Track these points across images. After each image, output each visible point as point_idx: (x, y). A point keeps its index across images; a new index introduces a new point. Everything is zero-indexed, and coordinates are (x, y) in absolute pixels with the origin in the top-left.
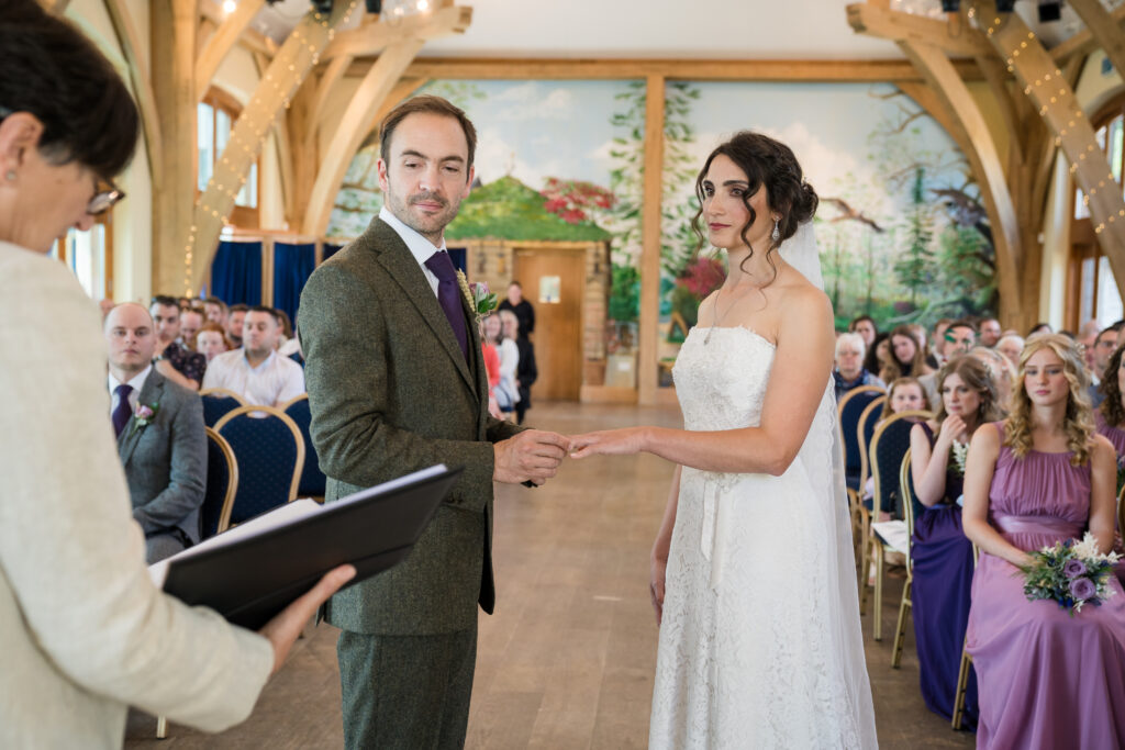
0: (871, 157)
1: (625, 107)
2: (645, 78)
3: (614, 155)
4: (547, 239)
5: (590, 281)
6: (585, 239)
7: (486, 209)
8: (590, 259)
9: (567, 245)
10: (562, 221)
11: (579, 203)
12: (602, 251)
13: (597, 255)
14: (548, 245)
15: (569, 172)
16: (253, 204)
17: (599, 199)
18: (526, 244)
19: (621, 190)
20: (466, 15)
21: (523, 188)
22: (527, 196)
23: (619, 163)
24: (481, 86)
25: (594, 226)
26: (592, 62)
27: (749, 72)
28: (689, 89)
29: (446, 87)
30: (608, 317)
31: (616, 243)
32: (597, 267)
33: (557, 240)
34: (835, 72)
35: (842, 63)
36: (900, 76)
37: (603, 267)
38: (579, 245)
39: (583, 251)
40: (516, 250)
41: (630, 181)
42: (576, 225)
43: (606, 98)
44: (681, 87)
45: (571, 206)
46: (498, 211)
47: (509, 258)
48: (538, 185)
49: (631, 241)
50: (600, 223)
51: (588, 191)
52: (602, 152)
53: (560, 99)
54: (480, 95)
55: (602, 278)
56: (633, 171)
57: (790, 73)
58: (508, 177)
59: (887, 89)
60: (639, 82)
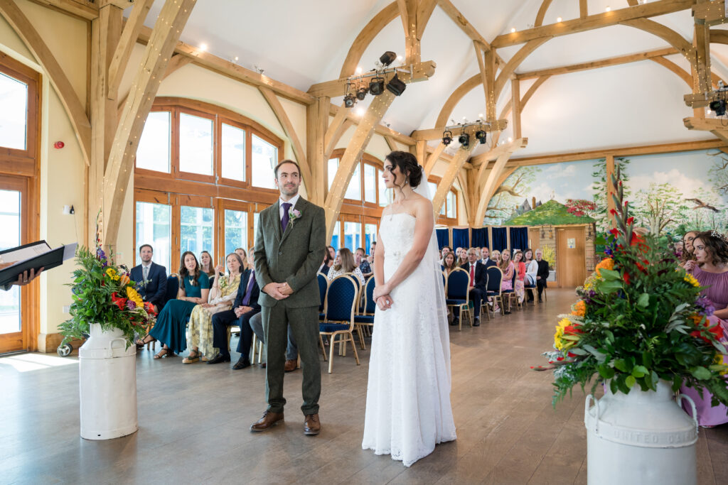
0: (710, 180)
1: (597, 169)
2: (605, 157)
3: (595, 188)
4: (569, 224)
5: (587, 239)
6: (584, 223)
7: (544, 213)
8: (587, 230)
9: (577, 225)
10: (575, 216)
11: (582, 208)
12: (592, 227)
13: (590, 228)
14: (569, 226)
15: (576, 196)
16: (455, 217)
17: (589, 206)
18: (560, 226)
19: (598, 202)
20: (525, 141)
21: (558, 204)
22: (560, 207)
23: (597, 192)
24: (540, 167)
25: (588, 217)
26: (583, 153)
27: (650, 150)
28: (624, 160)
29: (526, 168)
30: (595, 254)
31: (597, 223)
32: (590, 233)
33: (573, 224)
34: (689, 147)
35: (692, 143)
36: (720, 145)
37: (592, 233)
38: (581, 225)
39: (584, 227)
40: (557, 228)
41: (602, 198)
42: (581, 217)
43: (589, 167)
44: (621, 159)
45: (578, 210)
46: (548, 214)
47: (554, 232)
48: (564, 203)
49: (604, 222)
50: (590, 216)
51: (585, 203)
52: (590, 188)
53: (571, 169)
54: (539, 171)
55: (592, 238)
56: (603, 194)
57: (669, 149)
58: (552, 200)
59: (716, 152)
60: (603, 159)
